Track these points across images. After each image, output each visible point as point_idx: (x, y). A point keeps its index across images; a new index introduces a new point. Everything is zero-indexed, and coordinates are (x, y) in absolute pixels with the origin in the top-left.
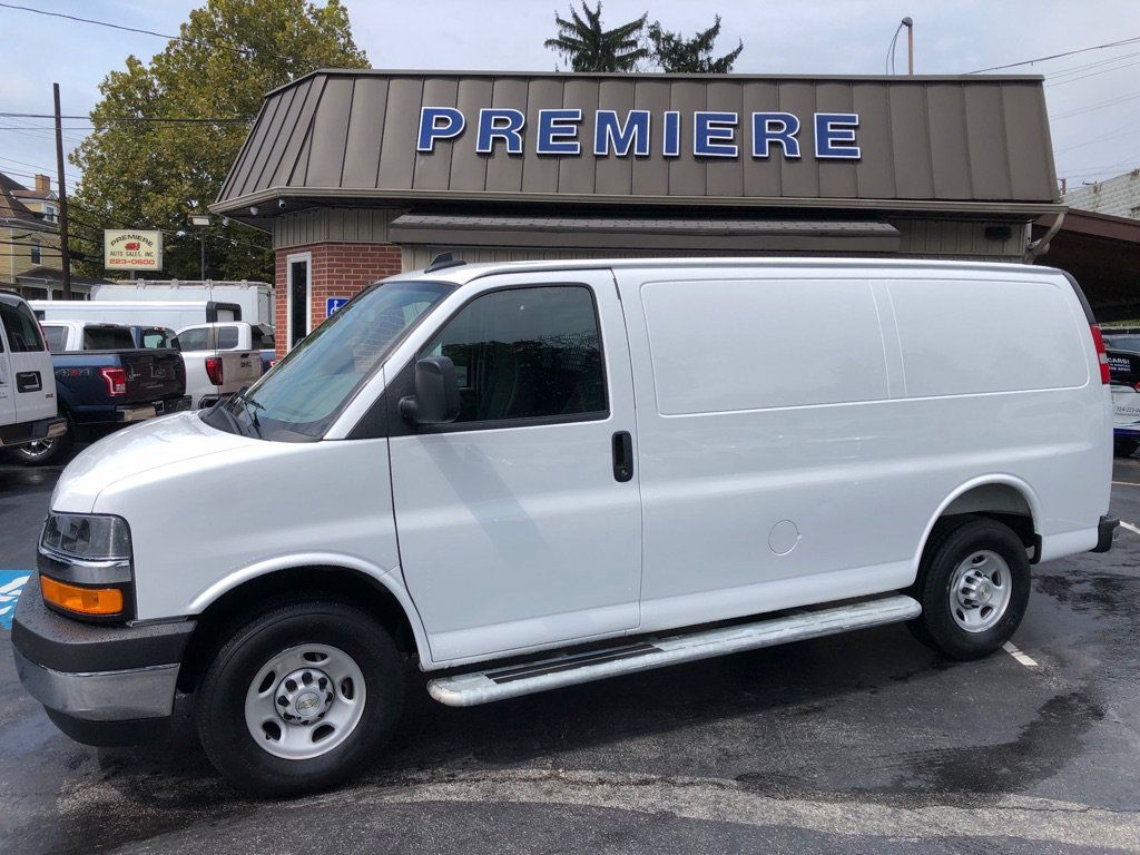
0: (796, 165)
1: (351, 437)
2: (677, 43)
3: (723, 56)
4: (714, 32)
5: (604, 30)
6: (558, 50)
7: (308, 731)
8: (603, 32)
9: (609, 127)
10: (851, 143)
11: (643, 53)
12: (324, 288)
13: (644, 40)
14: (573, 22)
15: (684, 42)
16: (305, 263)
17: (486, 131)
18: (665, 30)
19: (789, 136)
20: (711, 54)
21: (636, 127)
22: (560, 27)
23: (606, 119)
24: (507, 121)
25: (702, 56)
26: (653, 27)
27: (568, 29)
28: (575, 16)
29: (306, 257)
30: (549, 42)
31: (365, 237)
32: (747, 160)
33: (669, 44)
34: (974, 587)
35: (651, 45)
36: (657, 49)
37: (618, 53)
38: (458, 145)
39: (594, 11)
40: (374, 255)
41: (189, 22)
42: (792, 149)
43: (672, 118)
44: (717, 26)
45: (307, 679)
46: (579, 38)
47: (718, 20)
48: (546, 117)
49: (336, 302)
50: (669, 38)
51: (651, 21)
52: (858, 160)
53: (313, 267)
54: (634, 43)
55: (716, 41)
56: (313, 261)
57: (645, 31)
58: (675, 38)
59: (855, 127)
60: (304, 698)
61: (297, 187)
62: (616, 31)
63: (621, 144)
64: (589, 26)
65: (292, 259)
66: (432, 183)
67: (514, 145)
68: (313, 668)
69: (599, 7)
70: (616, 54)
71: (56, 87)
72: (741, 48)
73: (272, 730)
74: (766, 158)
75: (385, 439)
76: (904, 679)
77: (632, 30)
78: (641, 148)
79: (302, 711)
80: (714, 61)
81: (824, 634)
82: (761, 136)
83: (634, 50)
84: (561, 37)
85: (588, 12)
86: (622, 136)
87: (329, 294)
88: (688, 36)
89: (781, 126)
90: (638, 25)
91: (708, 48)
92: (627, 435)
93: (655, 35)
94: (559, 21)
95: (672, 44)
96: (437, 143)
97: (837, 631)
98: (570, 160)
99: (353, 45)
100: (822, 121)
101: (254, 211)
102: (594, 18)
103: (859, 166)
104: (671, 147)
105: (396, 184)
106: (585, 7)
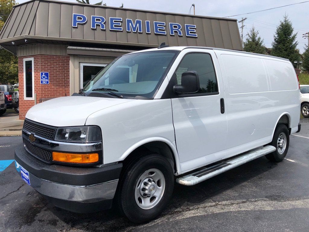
9: (130, 24)
10: (195, 33)
12: (39, 69)
16: (31, 61)
17: (94, 23)
19: (179, 30)
21: (138, 24)
23: (129, 21)
24: (100, 20)
29: (32, 59)
31: (53, 53)
32: (169, 36)
38: (85, 26)
40: (57, 59)
43: (148, 23)
48: (112, 20)
49: (44, 74)
53: (34, 62)
56: (34, 60)
59: (195, 29)
61: (32, 35)
63: (134, 29)
65: (25, 60)
66: (77, 36)
67: (103, 27)
74: (174, 35)
78: (140, 30)
82: (172, 30)
86: (134, 26)
87: (41, 71)
89: (177, 27)
96: (78, 25)
98: (120, 33)
100: (187, 26)
101: (13, 43)
103: (197, 39)
104: (148, 31)
105: (66, 36)
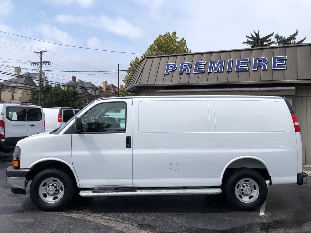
0: (266, 72)
1: (64, 134)
2: (284, 39)
3: (299, 41)
4: (296, 34)
5: (261, 38)
6: (247, 44)
7: (52, 197)
8: (260, 38)
11: (273, 42)
13: (273, 39)
14: (251, 36)
15: (286, 38)
18: (280, 35)
19: (264, 64)
20: (295, 41)
21: (220, 64)
22: (247, 38)
25: (292, 41)
26: (276, 35)
27: (250, 39)
28: (251, 35)
30: (244, 43)
32: (251, 71)
33: (281, 39)
34: (244, 189)
35: (276, 40)
36: (278, 41)
37: (265, 43)
38: (175, 72)
39: (257, 33)
41: (149, 48)
42: (264, 67)
44: (297, 33)
45: (53, 185)
46: (253, 41)
47: (297, 31)
50: (281, 37)
51: (275, 33)
52: (285, 69)
54: (270, 40)
55: (297, 37)
57: (274, 36)
58: (283, 37)
59: (285, 60)
60: (51, 189)
61: (137, 84)
62: (264, 37)
64: (256, 37)
66: (167, 82)
68: (55, 183)
69: (259, 32)
70: (264, 44)
71: (119, 65)
72: (305, 38)
73: (45, 195)
74: (256, 70)
75: (71, 135)
76: (216, 212)
77: (269, 37)
79: (50, 192)
80: (296, 42)
81: (185, 194)
82: (255, 64)
83: (270, 42)
84: (248, 41)
85: (255, 33)
88: (287, 36)
89: (261, 61)
90: (271, 35)
91: (294, 39)
92: (130, 137)
93: (277, 37)
94: (247, 37)
95: (282, 39)
96: (170, 72)
97: (190, 194)
98: (202, 74)
99: (187, 49)
100: (275, 59)
101: (131, 90)
102: (257, 35)
103: (286, 71)
105: (159, 83)
106: (255, 32)
